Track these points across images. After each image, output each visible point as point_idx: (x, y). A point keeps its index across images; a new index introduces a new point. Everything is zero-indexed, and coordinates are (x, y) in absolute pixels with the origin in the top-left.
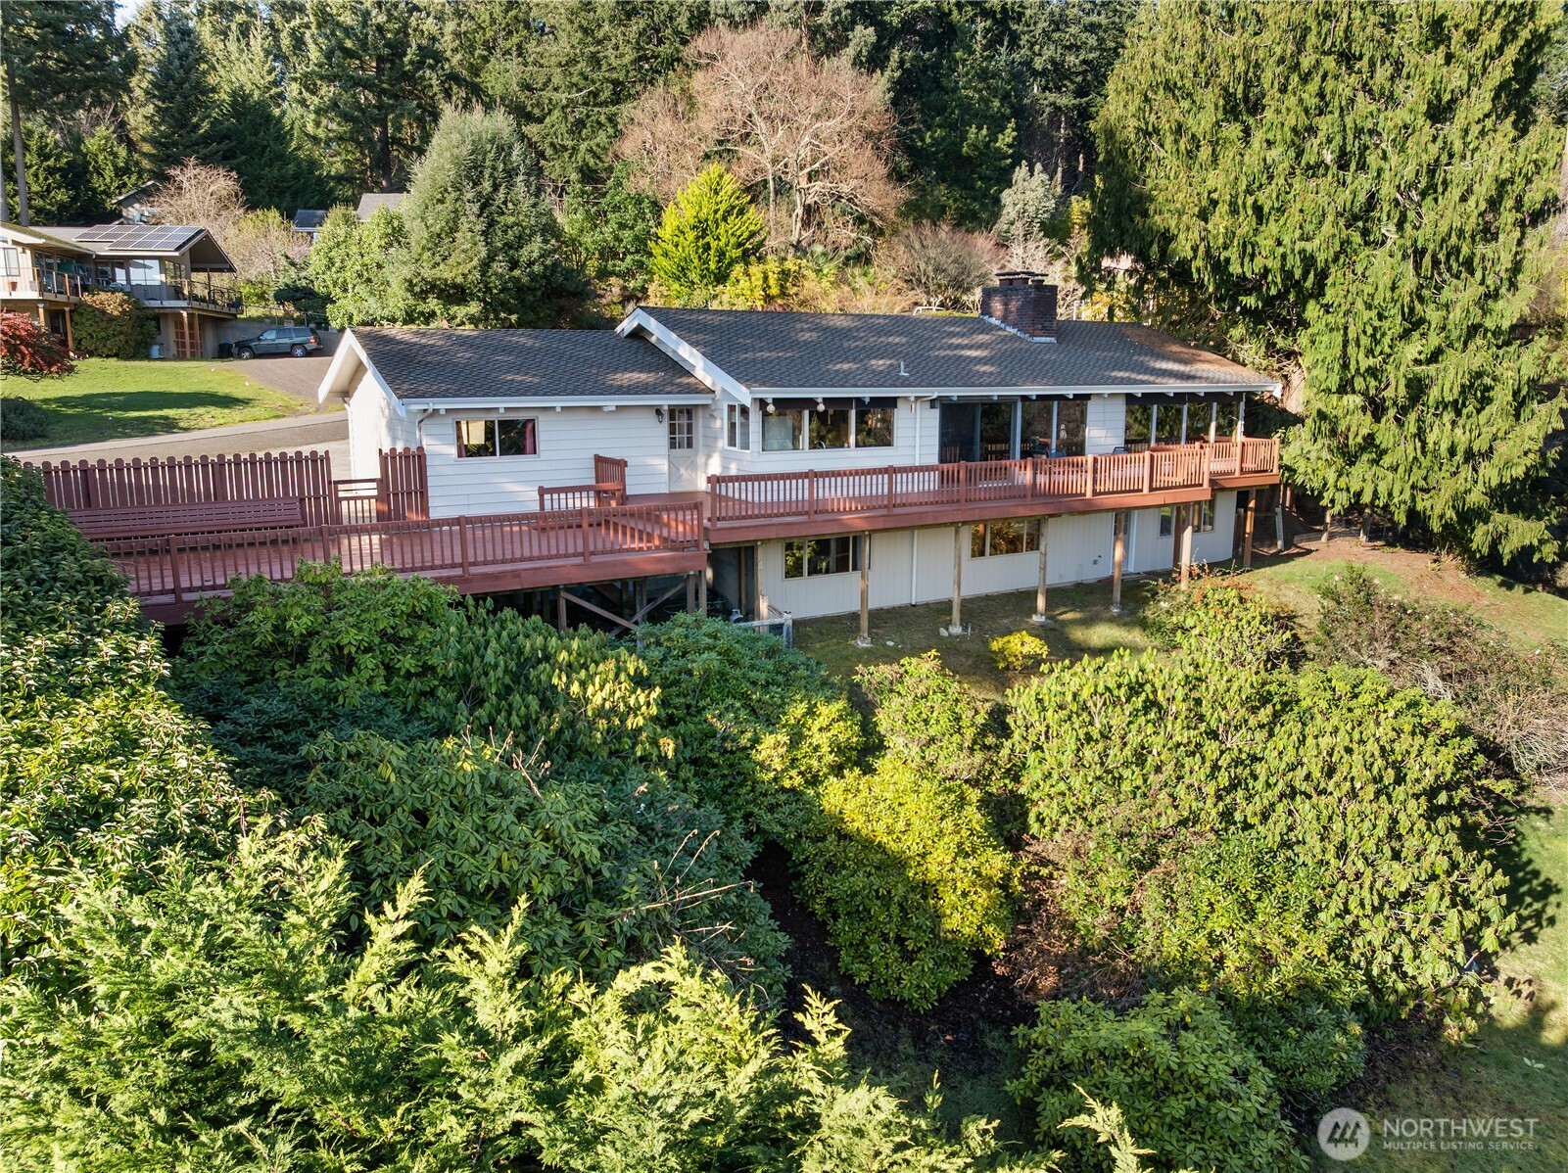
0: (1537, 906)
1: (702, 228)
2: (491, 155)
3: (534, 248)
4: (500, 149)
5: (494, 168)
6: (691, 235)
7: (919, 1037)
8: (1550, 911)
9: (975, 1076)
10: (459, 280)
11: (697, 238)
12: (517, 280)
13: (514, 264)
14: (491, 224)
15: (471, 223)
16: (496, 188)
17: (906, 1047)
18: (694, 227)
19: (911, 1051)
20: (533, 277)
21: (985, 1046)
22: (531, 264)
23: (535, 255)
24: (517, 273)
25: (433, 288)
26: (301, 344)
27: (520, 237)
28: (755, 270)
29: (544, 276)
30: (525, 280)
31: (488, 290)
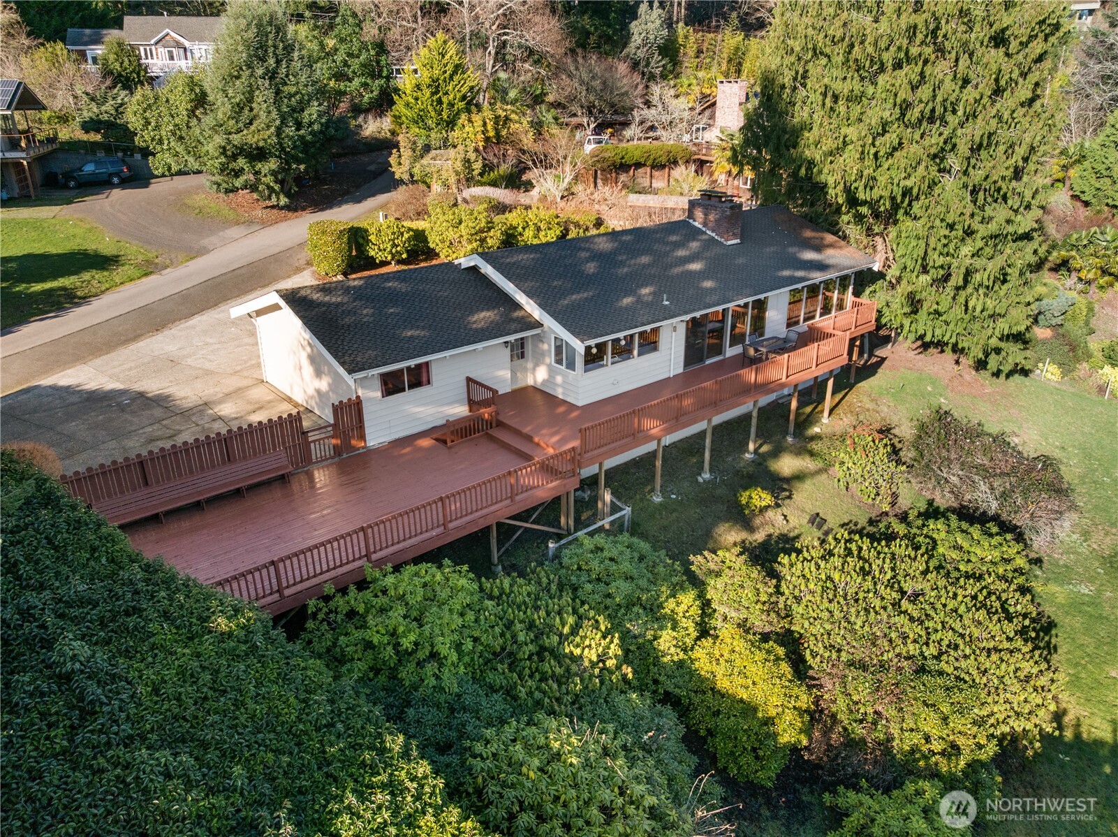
0: (1047, 638)
1: (435, 86)
2: (271, 36)
3: (312, 111)
4: (278, 30)
5: (275, 47)
6: (427, 93)
7: (768, 802)
8: (1053, 641)
9: (803, 823)
10: (261, 144)
11: (433, 94)
12: (302, 138)
13: (299, 125)
14: (278, 92)
15: (263, 97)
16: (278, 62)
17: (766, 812)
18: (430, 86)
19: (768, 814)
20: (313, 133)
21: (803, 801)
22: (311, 124)
23: (315, 117)
24: (302, 132)
25: (241, 151)
26: (117, 174)
27: (301, 102)
28: (477, 118)
29: (321, 132)
30: (309, 138)
31: (283, 149)
